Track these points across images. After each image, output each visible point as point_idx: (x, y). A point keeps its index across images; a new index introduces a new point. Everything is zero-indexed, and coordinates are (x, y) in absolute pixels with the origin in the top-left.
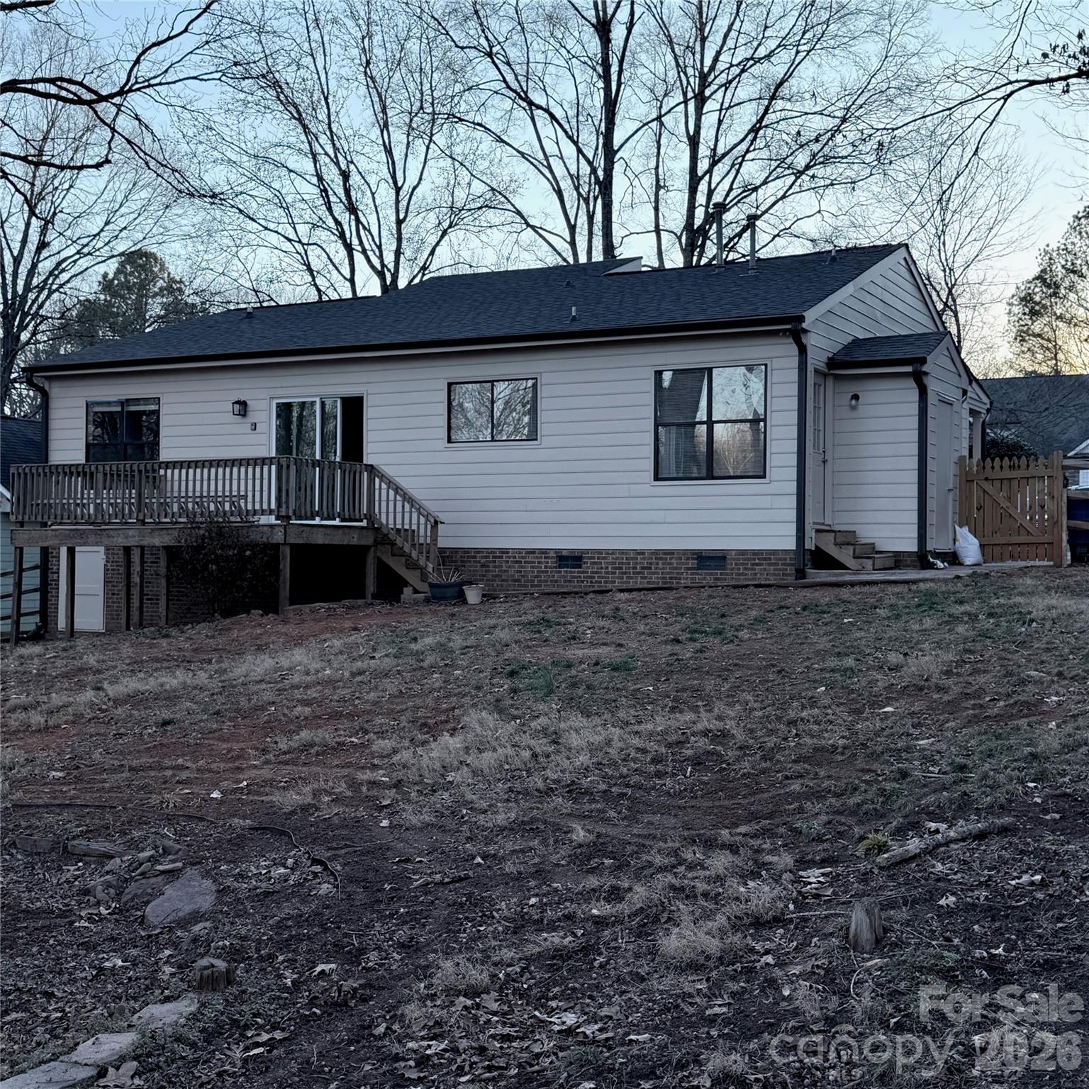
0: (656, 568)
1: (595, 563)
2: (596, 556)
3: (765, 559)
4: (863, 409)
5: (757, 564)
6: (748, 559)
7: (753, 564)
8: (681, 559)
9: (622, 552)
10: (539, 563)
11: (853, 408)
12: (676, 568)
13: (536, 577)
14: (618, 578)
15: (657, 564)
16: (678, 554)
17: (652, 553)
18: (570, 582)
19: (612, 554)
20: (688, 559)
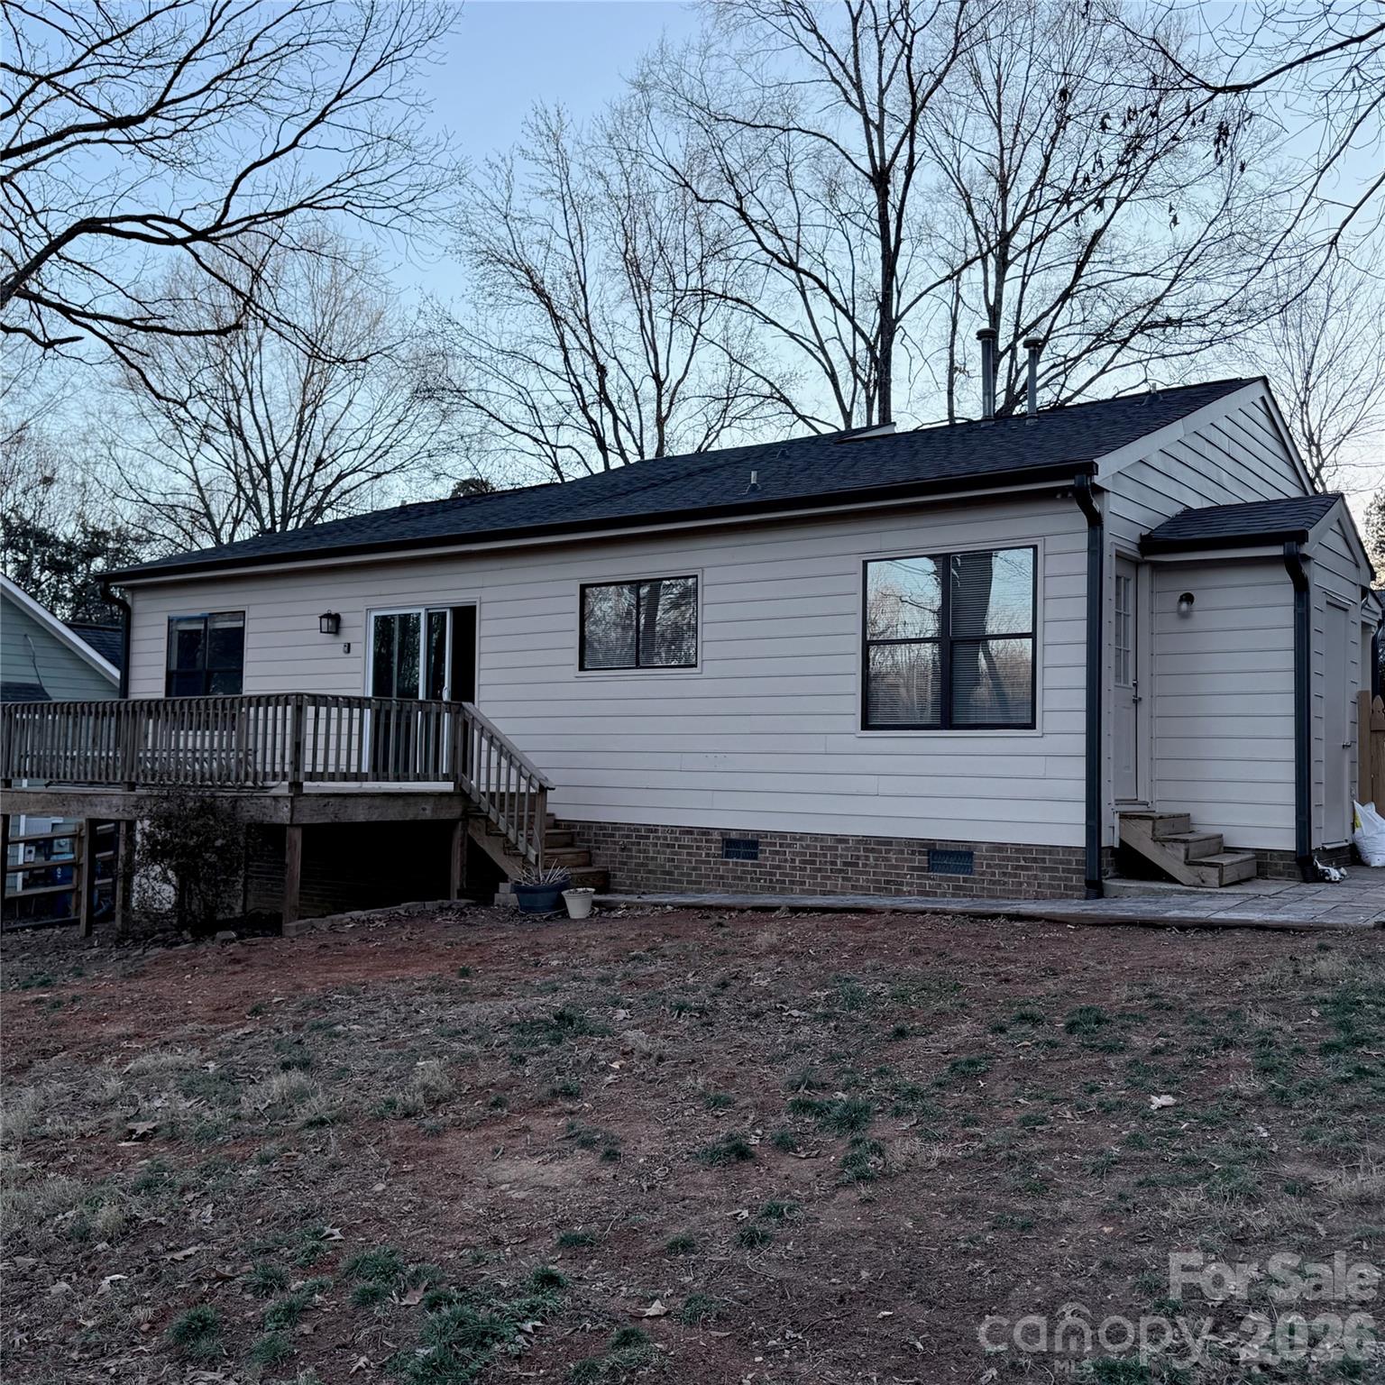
0: (865, 865)
1: (777, 853)
2: (778, 841)
3: (1035, 860)
4: (1200, 619)
5: (1022, 868)
6: (1008, 859)
7: (1017, 867)
8: (902, 852)
9: (816, 837)
10: (698, 848)
11: (1185, 616)
12: (896, 867)
13: (694, 869)
14: (809, 877)
15: (867, 858)
16: (899, 844)
17: (859, 842)
18: (741, 879)
19: (801, 839)
20: (913, 853)
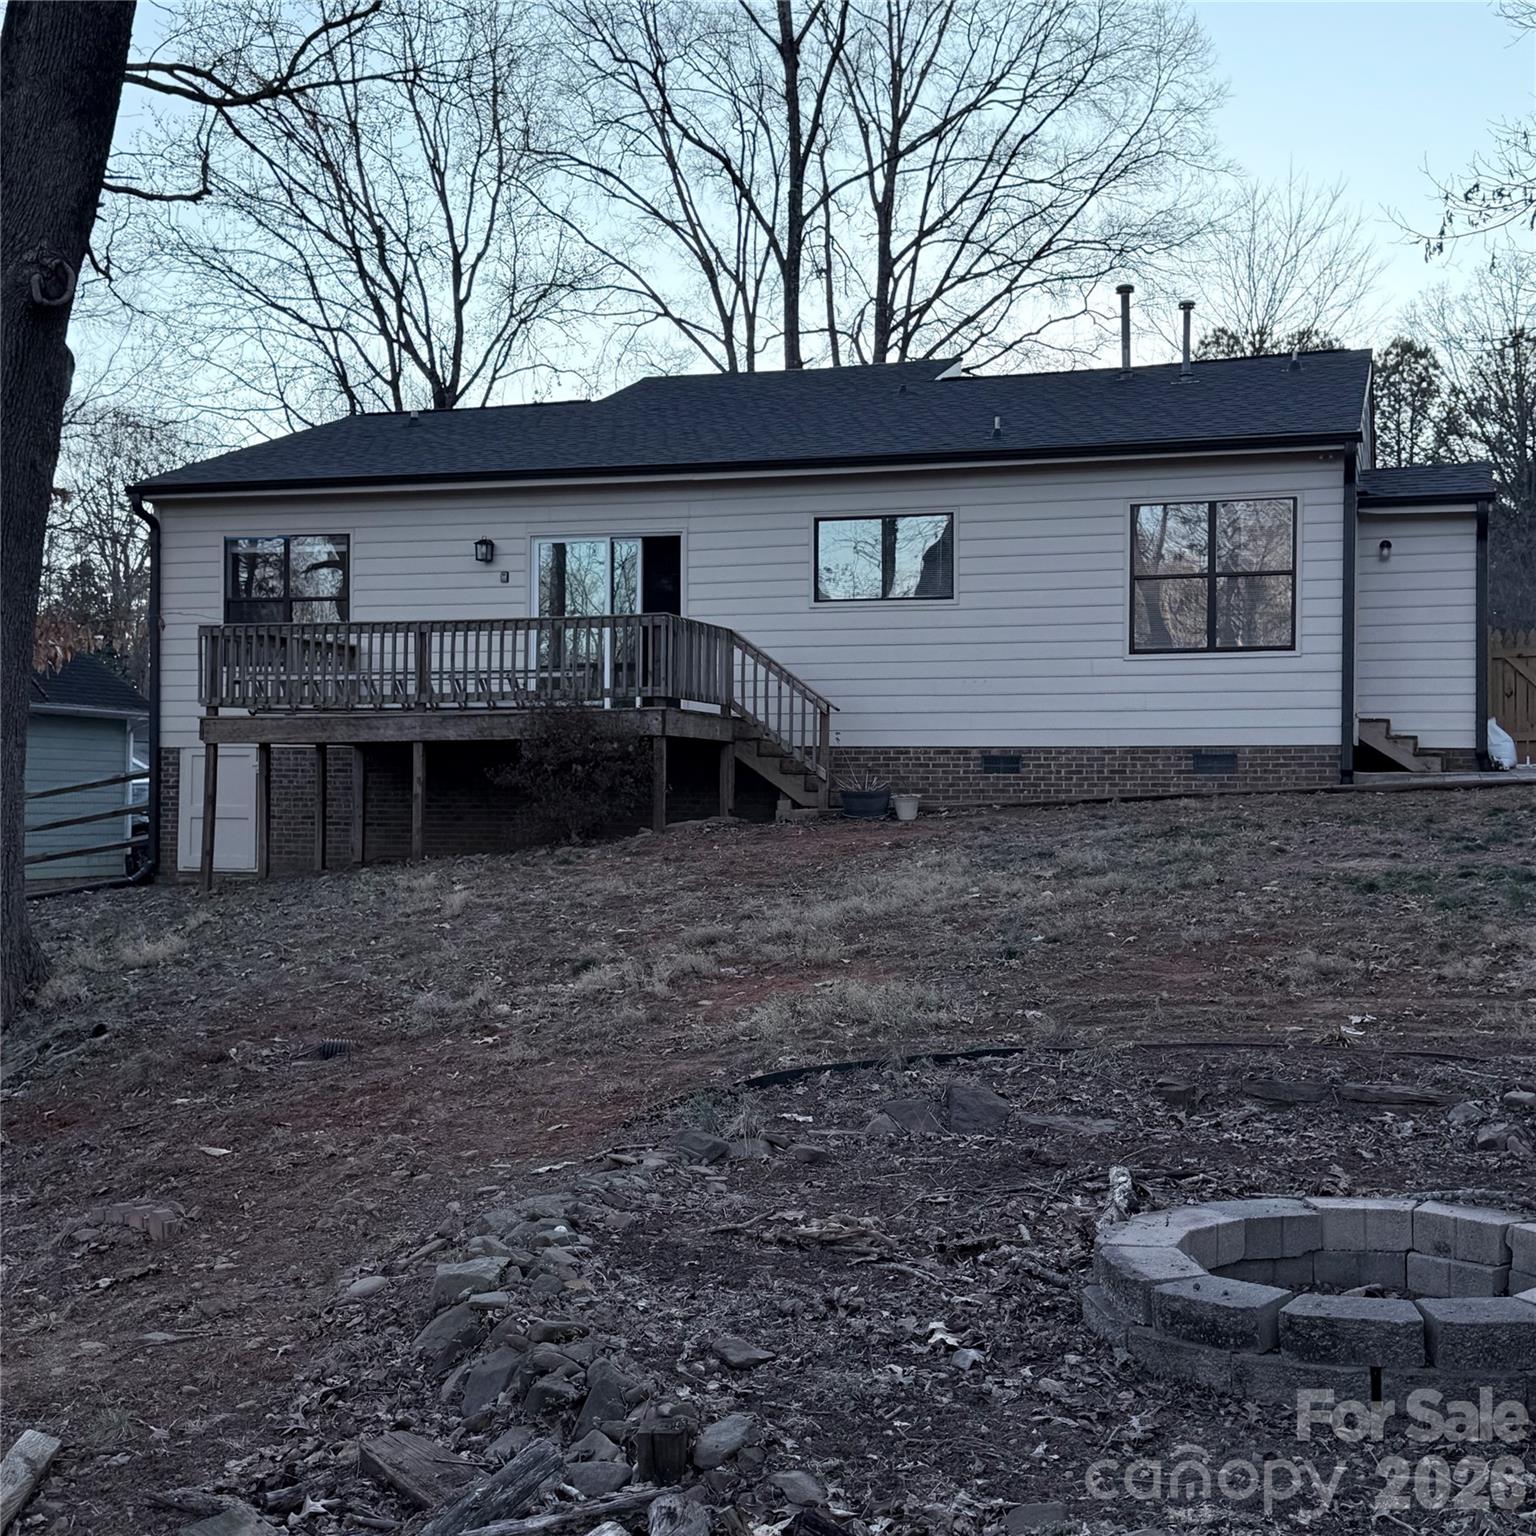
0: (1132, 772)
1: (1041, 766)
2: (1042, 756)
3: (1293, 758)
4: (1395, 563)
5: (1282, 765)
6: (1269, 758)
7: (1277, 765)
8: (1169, 758)
9: (1081, 750)
10: (955, 766)
11: (1384, 559)
12: (1163, 772)
13: (951, 785)
14: (1075, 785)
15: (1134, 766)
16: (1165, 752)
17: (1126, 752)
18: (1003, 791)
19: (1067, 752)
20: (1180, 759)
